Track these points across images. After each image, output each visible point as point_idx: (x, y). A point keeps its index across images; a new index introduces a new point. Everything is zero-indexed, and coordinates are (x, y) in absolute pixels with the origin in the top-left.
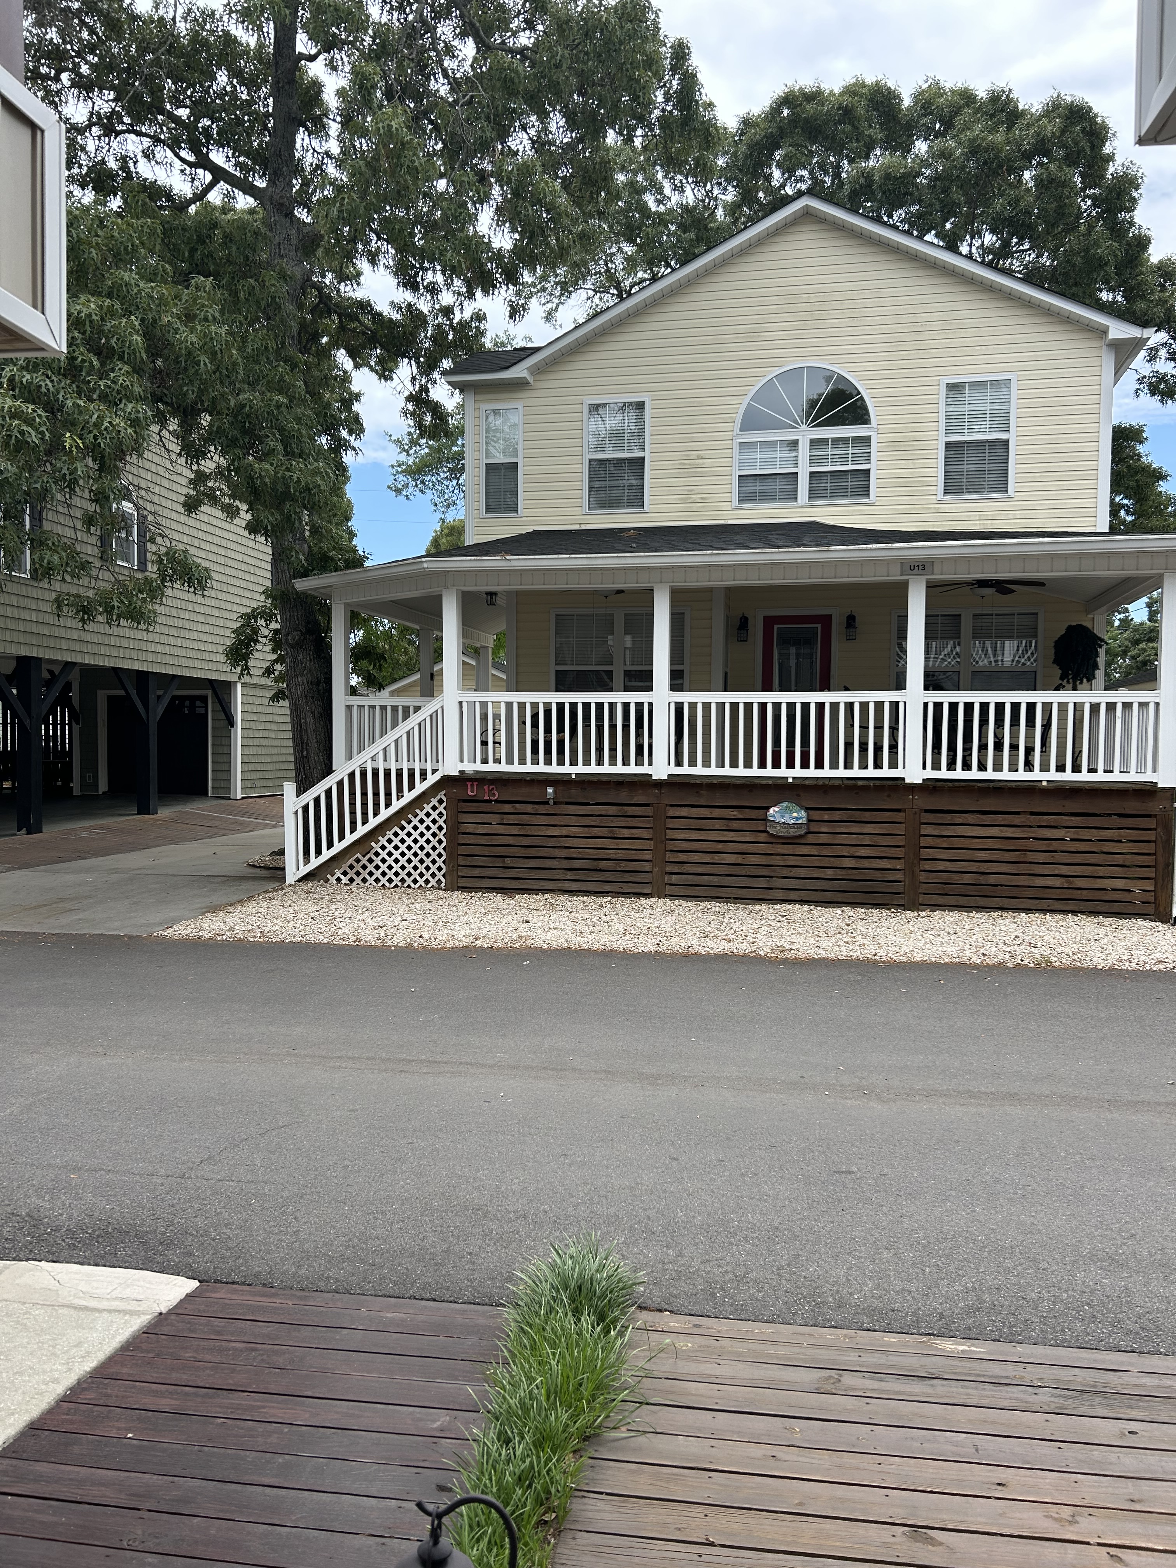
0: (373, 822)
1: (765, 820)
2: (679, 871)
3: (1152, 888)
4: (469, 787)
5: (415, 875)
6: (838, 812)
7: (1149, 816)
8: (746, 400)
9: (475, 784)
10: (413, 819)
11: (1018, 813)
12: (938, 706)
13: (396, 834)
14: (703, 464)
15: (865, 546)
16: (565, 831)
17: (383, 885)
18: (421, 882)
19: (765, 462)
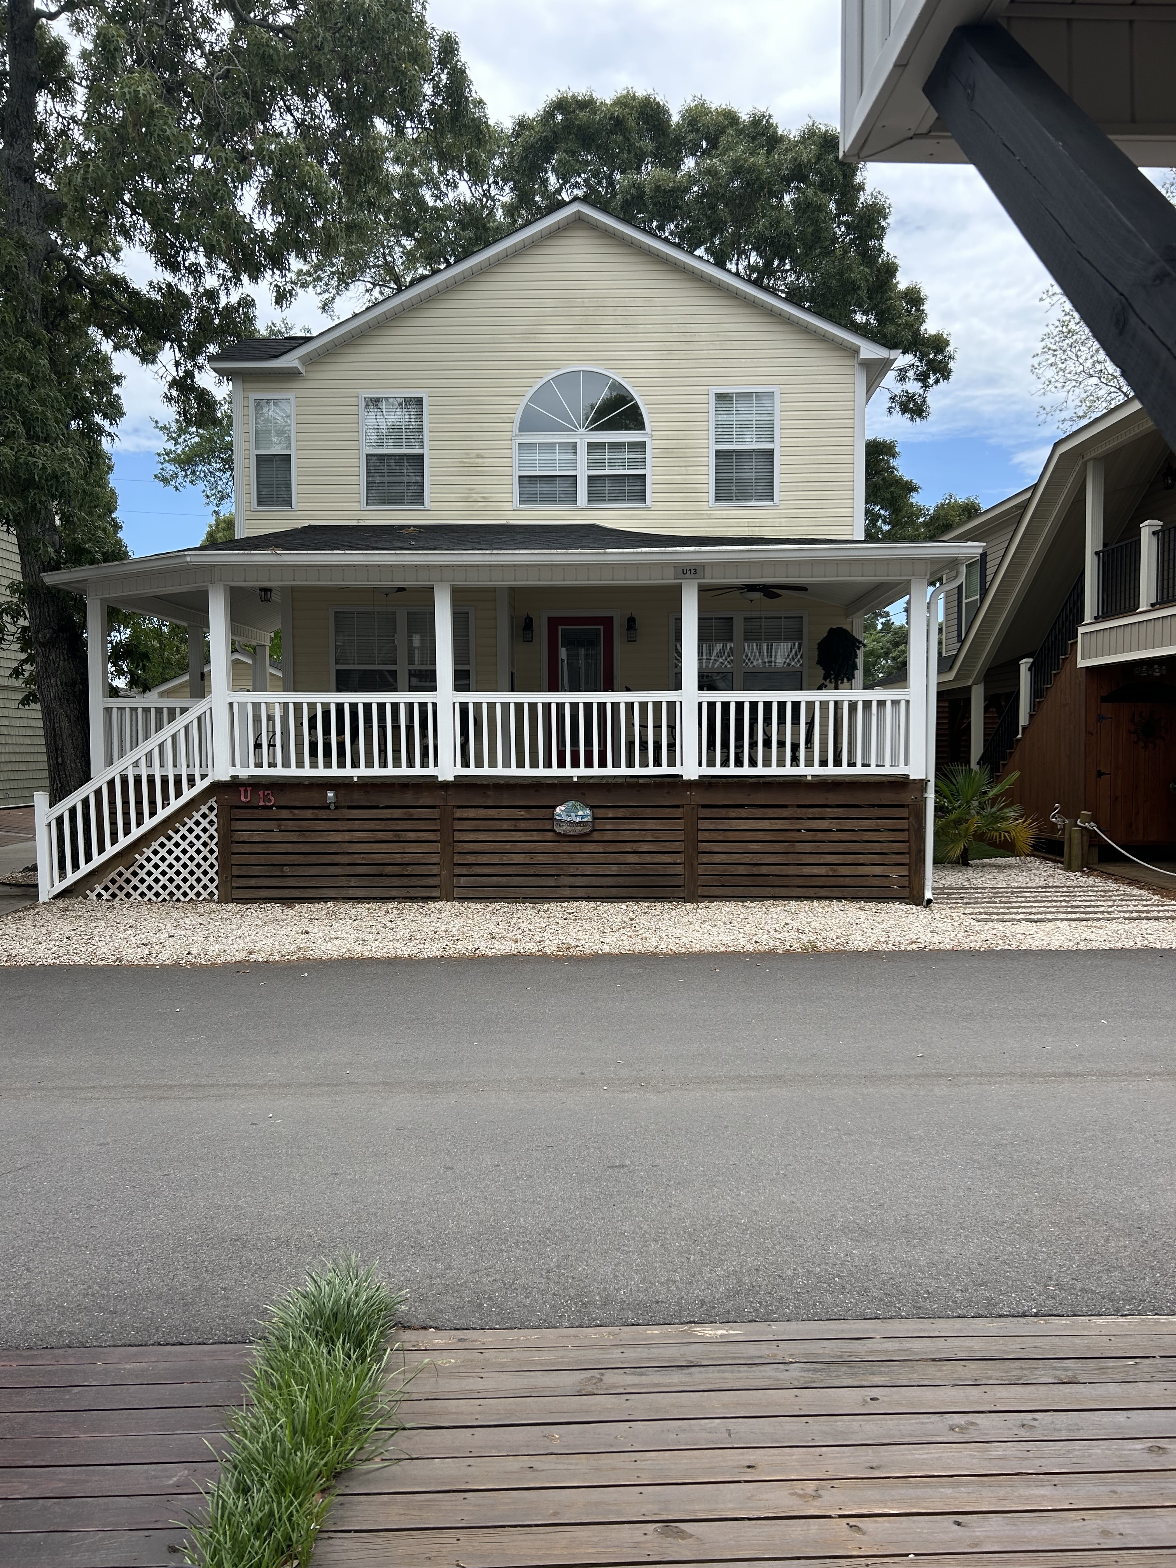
0: (136, 832)
1: (552, 819)
2: (468, 873)
3: (907, 873)
4: (242, 793)
5: (185, 887)
6: (621, 810)
7: (902, 806)
8: (525, 400)
9: (249, 789)
10: (181, 828)
11: (786, 806)
12: (712, 705)
13: (162, 845)
14: (484, 463)
15: (639, 550)
16: (347, 837)
17: (150, 900)
18: (192, 894)
19: (544, 464)
